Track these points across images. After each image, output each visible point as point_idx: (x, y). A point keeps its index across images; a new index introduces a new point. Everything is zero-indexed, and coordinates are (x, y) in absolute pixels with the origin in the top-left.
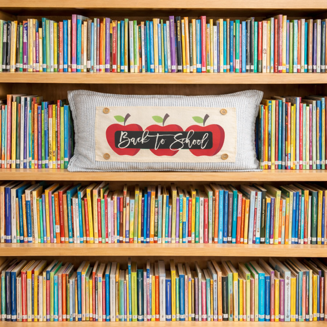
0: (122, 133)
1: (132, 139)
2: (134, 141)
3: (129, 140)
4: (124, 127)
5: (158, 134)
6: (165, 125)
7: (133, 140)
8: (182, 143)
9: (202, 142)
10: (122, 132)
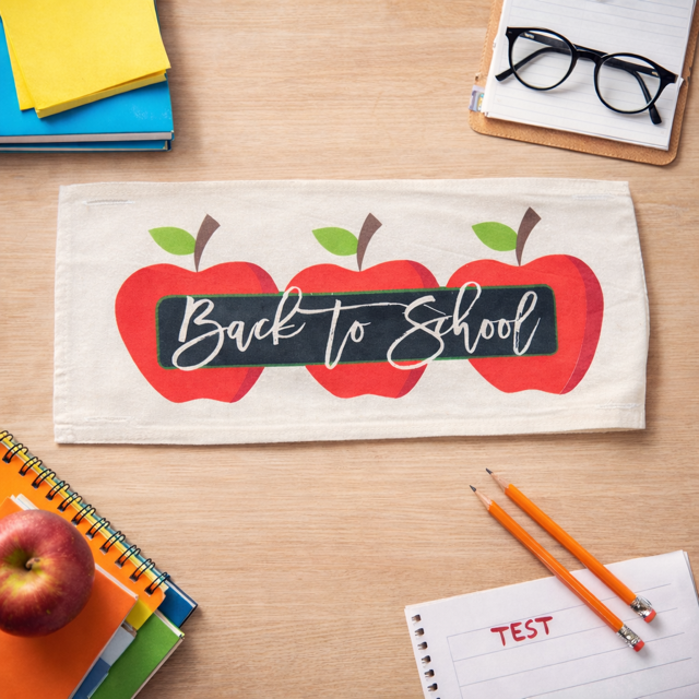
0: (191, 306)
1: (230, 329)
2: (239, 336)
3: (221, 330)
4: (198, 274)
5: (338, 303)
6: (365, 267)
7: (236, 329)
8: (437, 334)
9: (517, 328)
10: (190, 299)
